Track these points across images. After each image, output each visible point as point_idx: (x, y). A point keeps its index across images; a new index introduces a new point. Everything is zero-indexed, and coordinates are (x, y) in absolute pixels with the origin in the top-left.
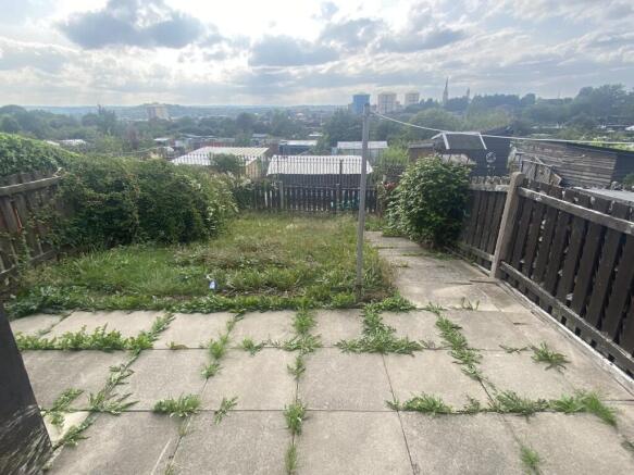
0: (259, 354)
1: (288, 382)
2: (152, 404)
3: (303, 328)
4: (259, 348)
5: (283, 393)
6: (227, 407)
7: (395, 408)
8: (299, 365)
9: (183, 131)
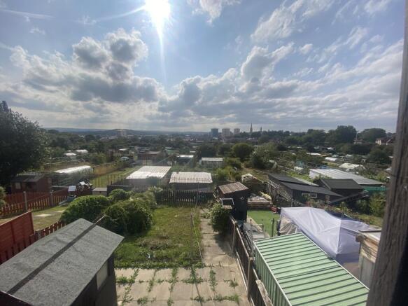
0: (162, 284)
1: (168, 292)
2: (137, 299)
3: (174, 275)
4: (162, 282)
5: (167, 296)
6: (154, 299)
7: (192, 299)
8: (172, 288)
9: (132, 145)
